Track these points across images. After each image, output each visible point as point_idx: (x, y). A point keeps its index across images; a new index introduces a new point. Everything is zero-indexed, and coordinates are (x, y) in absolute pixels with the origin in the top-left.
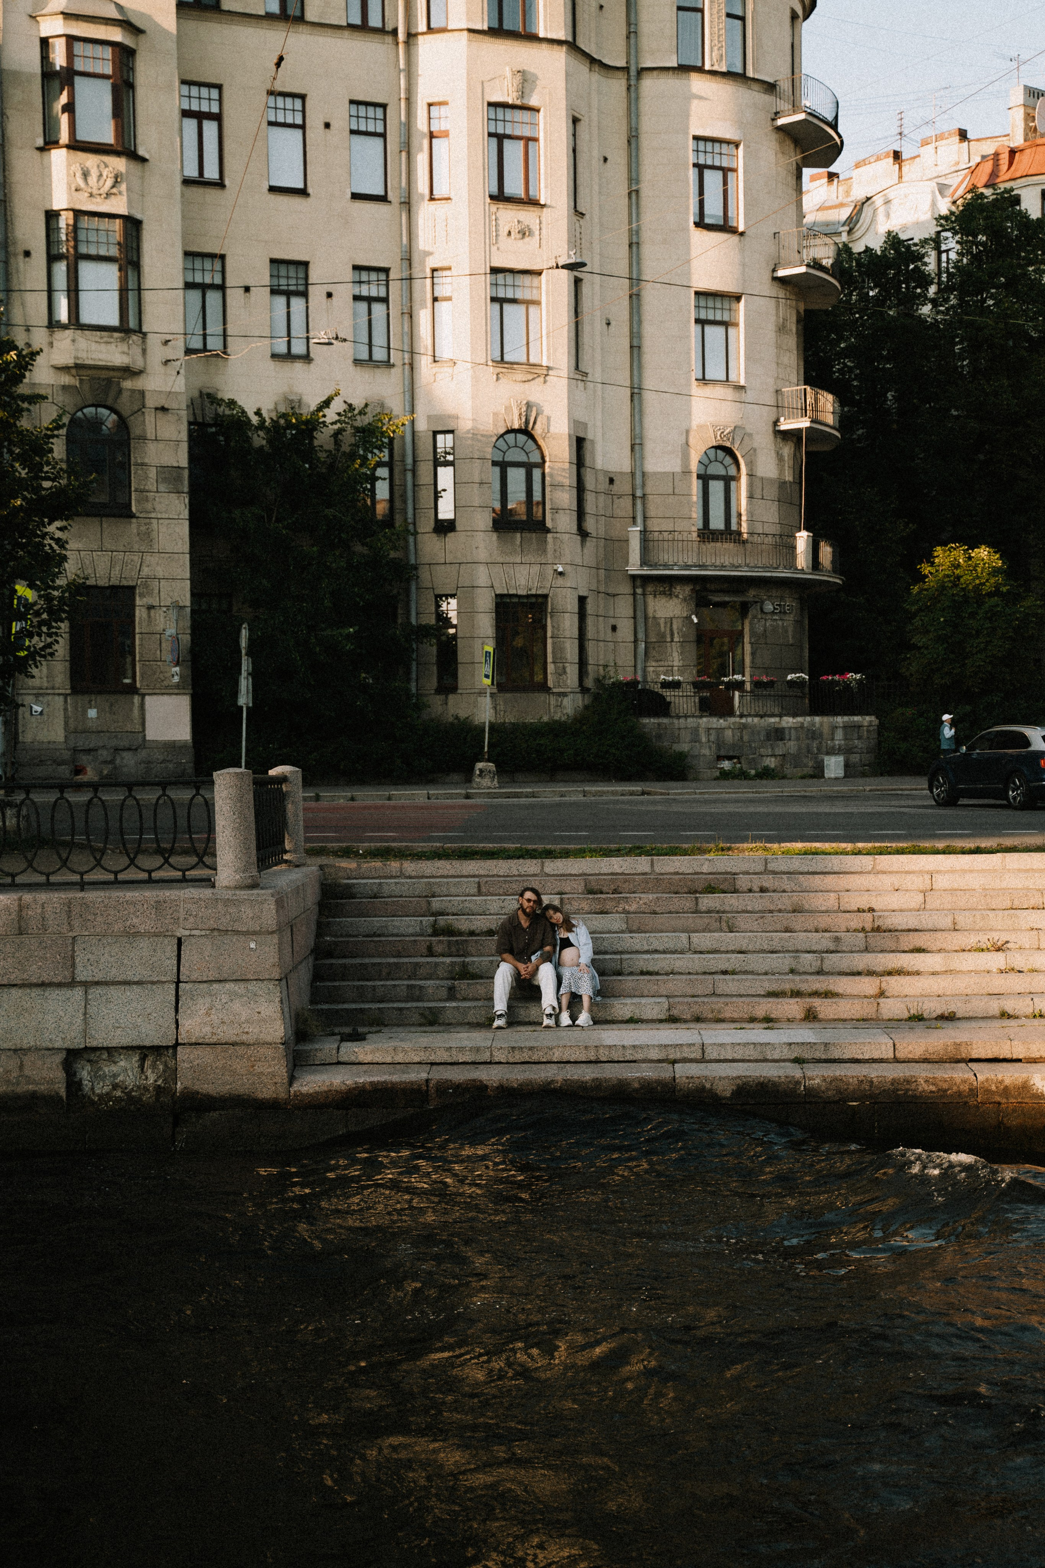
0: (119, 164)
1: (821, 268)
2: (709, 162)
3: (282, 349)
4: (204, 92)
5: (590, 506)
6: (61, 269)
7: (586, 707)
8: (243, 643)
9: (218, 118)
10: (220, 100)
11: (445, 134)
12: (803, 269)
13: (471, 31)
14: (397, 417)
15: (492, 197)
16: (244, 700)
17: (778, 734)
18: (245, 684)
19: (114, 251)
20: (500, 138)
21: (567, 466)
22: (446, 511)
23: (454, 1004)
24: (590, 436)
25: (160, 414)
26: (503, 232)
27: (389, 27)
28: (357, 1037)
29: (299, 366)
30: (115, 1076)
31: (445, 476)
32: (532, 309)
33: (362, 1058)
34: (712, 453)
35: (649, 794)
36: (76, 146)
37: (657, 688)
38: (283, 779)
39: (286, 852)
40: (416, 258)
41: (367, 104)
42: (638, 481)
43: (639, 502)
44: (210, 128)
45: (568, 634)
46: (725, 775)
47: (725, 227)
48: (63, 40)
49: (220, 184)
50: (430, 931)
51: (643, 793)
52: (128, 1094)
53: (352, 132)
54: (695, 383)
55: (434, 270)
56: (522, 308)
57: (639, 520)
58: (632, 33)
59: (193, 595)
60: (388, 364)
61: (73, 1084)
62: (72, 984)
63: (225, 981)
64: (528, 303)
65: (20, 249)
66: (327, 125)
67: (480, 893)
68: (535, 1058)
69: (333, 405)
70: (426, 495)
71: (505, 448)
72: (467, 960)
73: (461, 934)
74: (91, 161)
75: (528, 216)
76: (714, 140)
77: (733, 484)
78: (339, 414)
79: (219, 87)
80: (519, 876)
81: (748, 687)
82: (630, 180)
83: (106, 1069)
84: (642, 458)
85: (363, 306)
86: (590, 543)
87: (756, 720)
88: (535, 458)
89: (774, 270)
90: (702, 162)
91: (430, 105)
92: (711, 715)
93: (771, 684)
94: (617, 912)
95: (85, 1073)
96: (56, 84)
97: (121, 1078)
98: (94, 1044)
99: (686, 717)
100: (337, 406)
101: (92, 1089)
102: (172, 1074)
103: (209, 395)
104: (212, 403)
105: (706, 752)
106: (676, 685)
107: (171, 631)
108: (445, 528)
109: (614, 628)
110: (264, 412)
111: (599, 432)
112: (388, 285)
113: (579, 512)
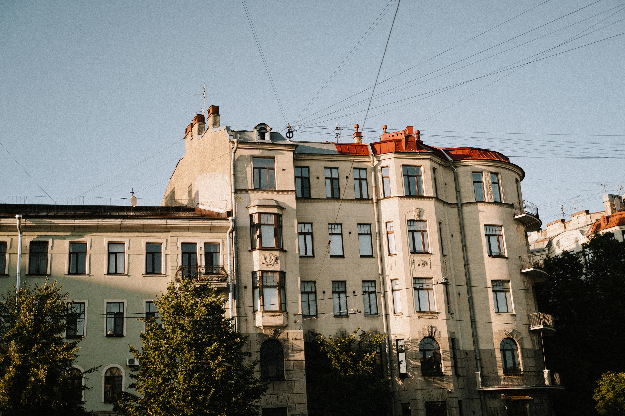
0: (277, 253)
1: (539, 268)
2: (491, 234)
3: (338, 313)
4: (306, 226)
5: (459, 365)
6: (257, 291)
9: (311, 234)
10: (312, 228)
11: (393, 232)
12: (532, 269)
13: (399, 197)
14: (382, 335)
15: (411, 253)
19: (276, 284)
20: (413, 232)
21: (449, 349)
22: (403, 370)
24: (457, 337)
25: (294, 341)
26: (417, 264)
27: (370, 198)
29: (344, 319)
31: (402, 356)
32: (430, 291)
34: (505, 341)
36: (262, 249)
40: (385, 276)
41: (364, 224)
42: (477, 353)
43: (479, 362)
44: (309, 238)
47: (500, 256)
48: (257, 214)
49: (313, 256)
53: (359, 234)
54: (495, 314)
55: (392, 280)
56: (426, 292)
57: (479, 369)
58: (458, 191)
59: (308, 408)
60: (377, 316)
64: (428, 289)
65: (243, 286)
66: (350, 233)
69: (358, 332)
70: (395, 363)
71: (424, 344)
74: (267, 253)
75: (425, 258)
76: (492, 226)
77: (515, 352)
78: (360, 336)
79: (312, 224)
82: (462, 242)
84: (478, 344)
85: (367, 296)
86: (461, 379)
88: (436, 346)
89: (521, 270)
90: (488, 233)
91: (386, 223)
96: (256, 229)
100: (360, 332)
103: (312, 332)
104: (313, 335)
108: (403, 377)
109: (474, 413)
110: (332, 337)
111: (460, 335)
112: (375, 287)
113: (455, 367)
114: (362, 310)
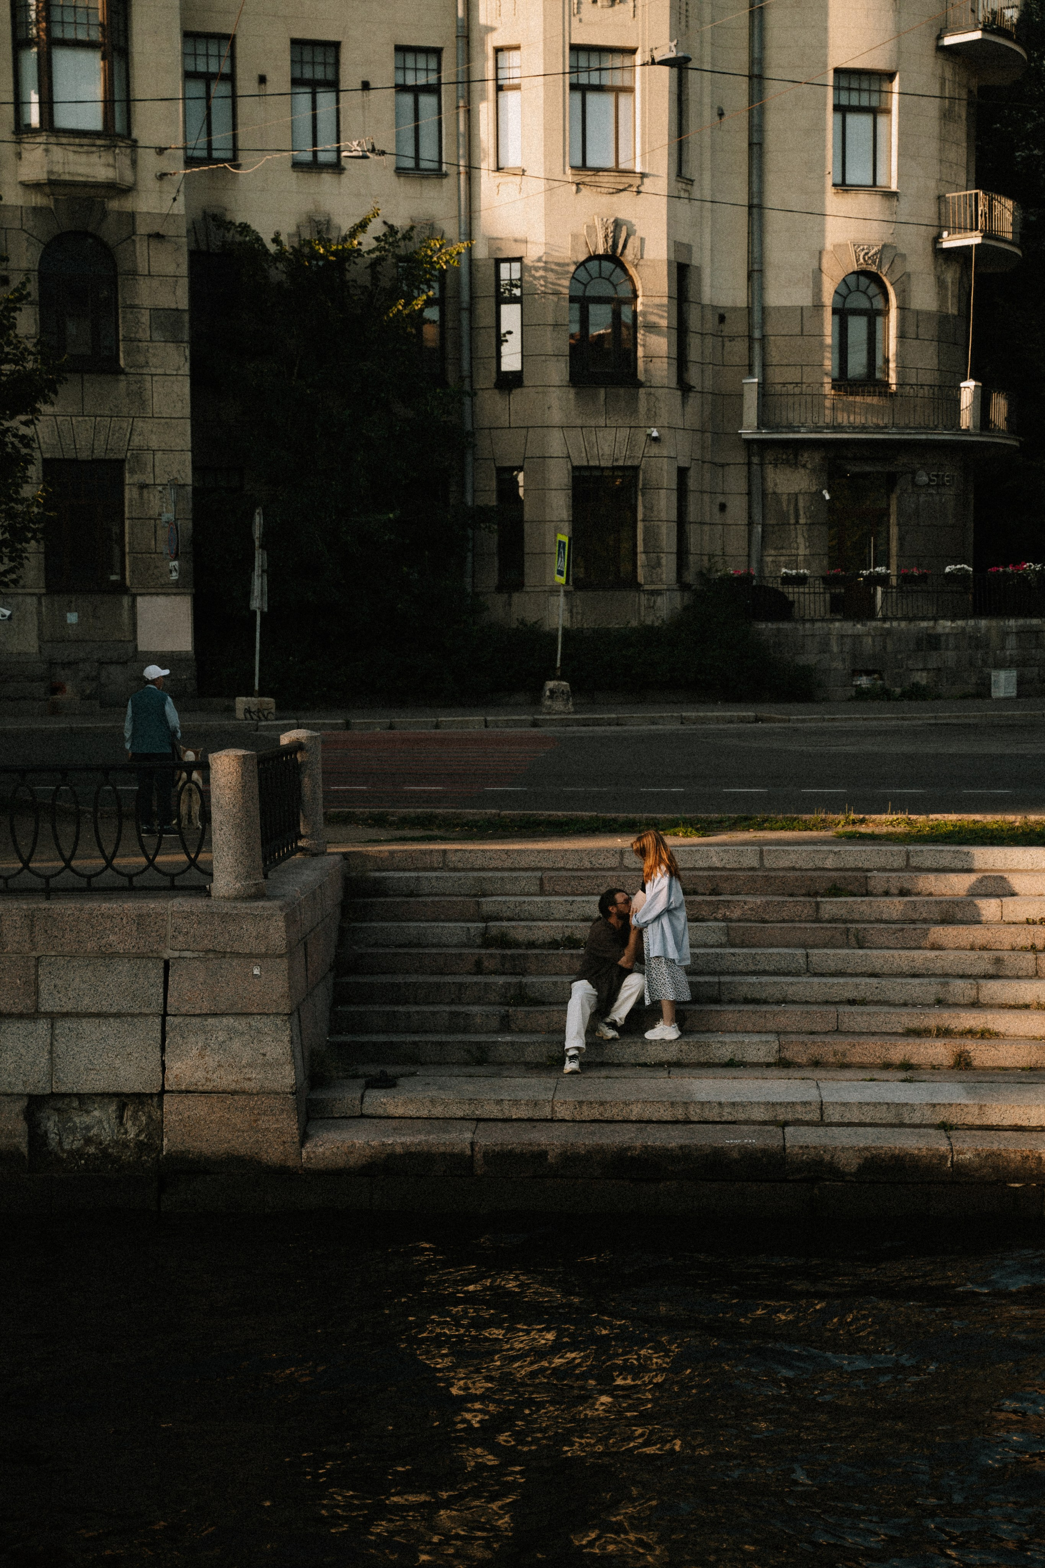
1: (1002, 33)
3: (307, 157)
5: (694, 354)
6: (30, 57)
7: (685, 609)
8: (257, 533)
12: (978, 35)
14: (450, 242)
16: (257, 603)
17: (933, 642)
18: (258, 584)
19: (96, 35)
21: (665, 301)
22: (510, 360)
23: (508, 1039)
24: (695, 262)
25: (154, 243)
28: (386, 1083)
29: (327, 178)
30: (88, 1128)
31: (511, 316)
32: (622, 98)
33: (392, 1110)
34: (852, 280)
35: (762, 720)
37: (778, 585)
38: (297, 746)
39: (301, 837)
40: (475, 35)
42: (756, 318)
43: (757, 347)
45: (663, 516)
46: (862, 695)
50: (479, 941)
51: (757, 720)
52: (104, 1151)
54: (830, 190)
55: (497, 50)
56: (610, 98)
57: (757, 370)
59: (195, 468)
60: (439, 174)
61: (37, 1137)
62: (34, 1015)
63: (223, 1014)
64: (618, 90)
67: (542, 892)
68: (607, 1115)
69: (370, 227)
70: (486, 340)
71: (585, 278)
72: (524, 980)
73: (517, 945)
77: (879, 319)
78: (377, 239)
80: (592, 869)
81: (894, 581)
83: (77, 1120)
84: (762, 288)
85: (408, 99)
86: (694, 400)
87: (903, 624)
88: (624, 291)
89: (939, 36)
92: (846, 618)
93: (924, 578)
94: (716, 920)
95: (51, 1124)
97: (95, 1131)
98: (63, 1089)
99: (813, 621)
100: (376, 228)
101: (60, 1143)
102: (156, 1128)
103: (215, 217)
104: (219, 227)
105: (838, 665)
106: (801, 580)
107: (168, 516)
108: (509, 383)
109: (723, 507)
110: (283, 238)
111: (707, 259)
112: (439, 70)
113: (681, 360)
114: (390, 147)
